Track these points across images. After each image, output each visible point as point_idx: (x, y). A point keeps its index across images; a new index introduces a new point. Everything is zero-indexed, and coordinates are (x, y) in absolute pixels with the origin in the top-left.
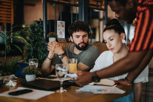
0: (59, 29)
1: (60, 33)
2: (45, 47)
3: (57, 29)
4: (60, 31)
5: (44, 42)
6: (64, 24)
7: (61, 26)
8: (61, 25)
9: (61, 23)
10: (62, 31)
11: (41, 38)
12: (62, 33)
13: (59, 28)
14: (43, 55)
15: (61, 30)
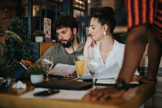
0: (46, 28)
1: (46, 31)
2: (30, 47)
3: (44, 27)
4: (46, 30)
5: (29, 42)
6: (50, 22)
7: (48, 25)
8: (47, 23)
9: (48, 20)
10: (48, 30)
11: (25, 37)
12: (48, 32)
13: (45, 26)
14: (29, 57)
15: (47, 28)
